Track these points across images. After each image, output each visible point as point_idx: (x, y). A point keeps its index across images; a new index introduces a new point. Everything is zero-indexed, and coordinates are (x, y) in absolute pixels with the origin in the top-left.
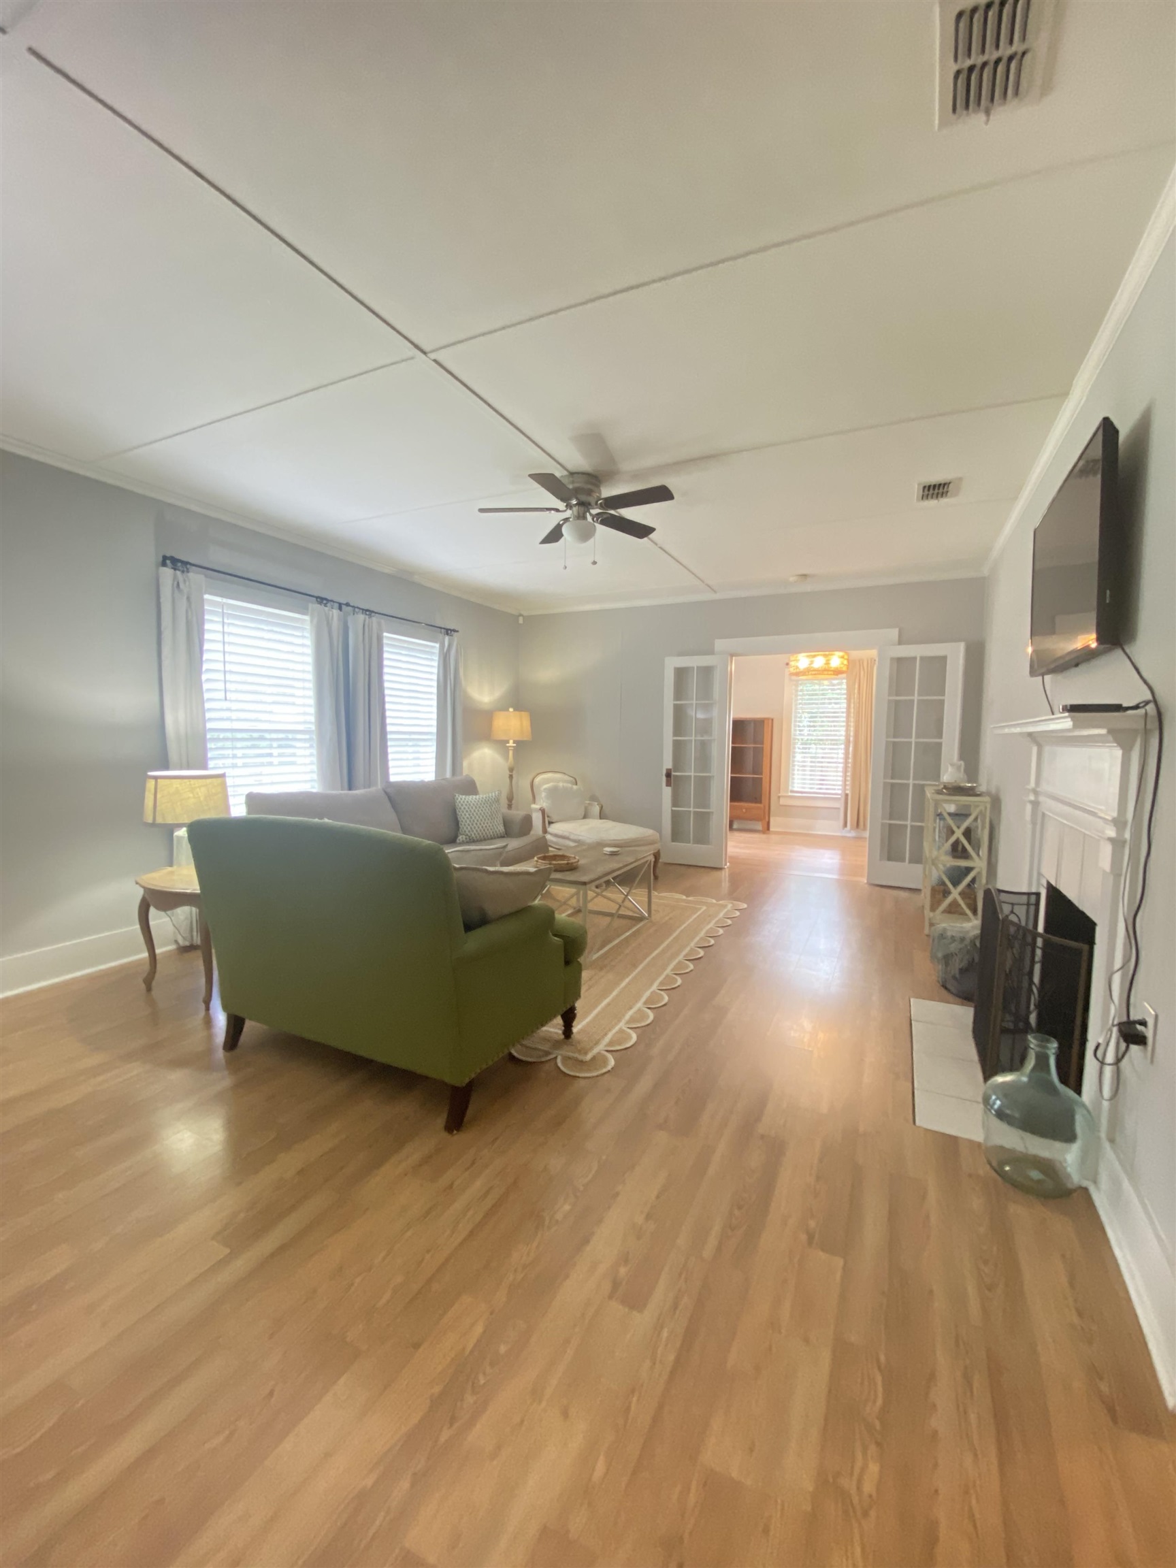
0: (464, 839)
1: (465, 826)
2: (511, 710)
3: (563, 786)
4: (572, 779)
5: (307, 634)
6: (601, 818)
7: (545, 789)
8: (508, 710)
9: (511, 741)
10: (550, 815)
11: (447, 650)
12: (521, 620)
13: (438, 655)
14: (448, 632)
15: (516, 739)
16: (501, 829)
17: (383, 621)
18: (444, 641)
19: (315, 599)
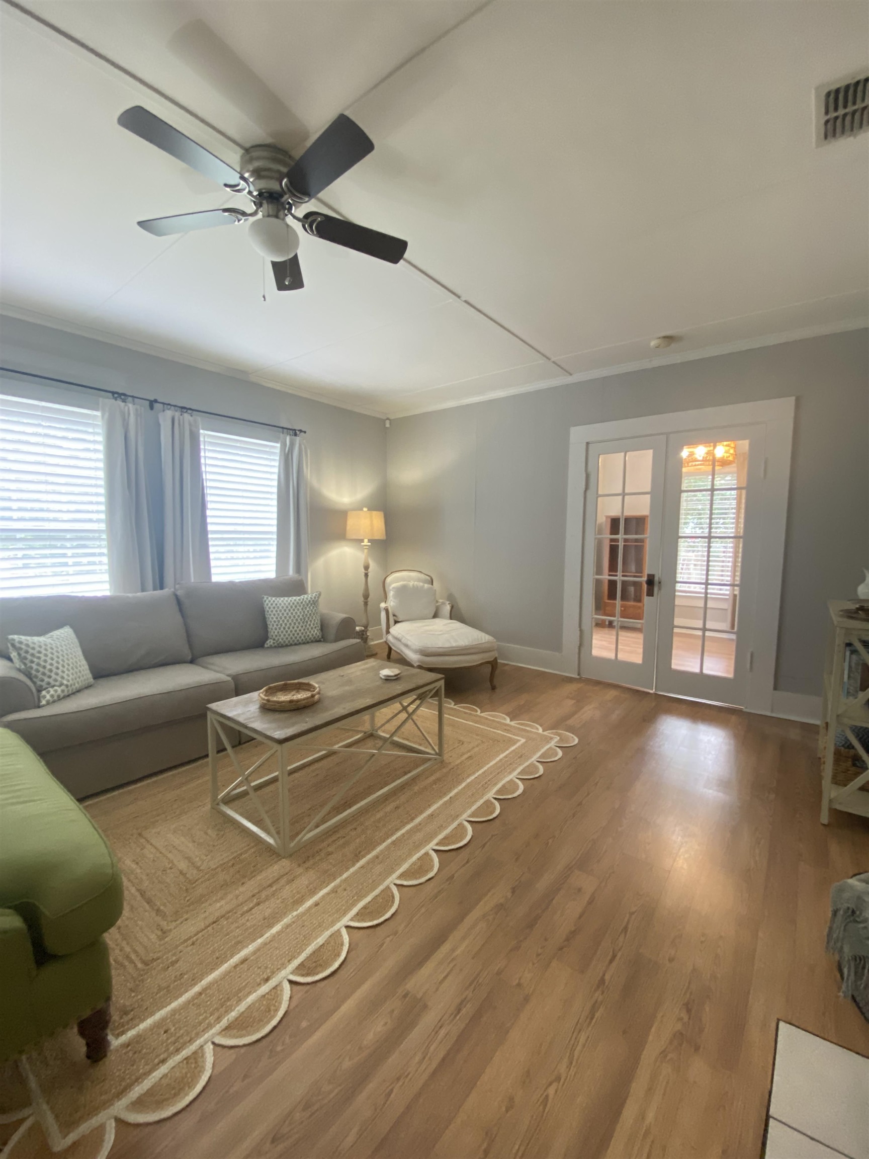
0: (271, 643)
1: (274, 630)
2: (365, 509)
3: (413, 585)
4: (427, 577)
5: (99, 430)
6: (451, 618)
7: (393, 588)
8: (362, 510)
9: (366, 541)
10: (396, 614)
11: (289, 451)
12: (387, 423)
13: (278, 455)
14: (295, 432)
15: (370, 538)
16: (316, 632)
17: (199, 418)
18: (286, 441)
19: (110, 395)
